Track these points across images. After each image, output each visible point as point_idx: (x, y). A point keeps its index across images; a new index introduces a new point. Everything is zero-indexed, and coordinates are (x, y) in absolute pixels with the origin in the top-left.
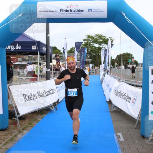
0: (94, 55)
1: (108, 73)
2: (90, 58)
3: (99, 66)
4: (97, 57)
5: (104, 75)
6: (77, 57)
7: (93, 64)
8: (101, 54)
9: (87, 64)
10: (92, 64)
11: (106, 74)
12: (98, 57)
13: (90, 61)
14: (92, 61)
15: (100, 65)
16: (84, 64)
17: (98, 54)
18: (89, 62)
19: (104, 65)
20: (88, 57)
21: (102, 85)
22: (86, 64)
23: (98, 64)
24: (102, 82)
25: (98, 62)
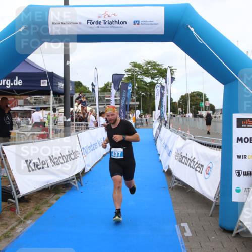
0: (143, 96)
1: (165, 125)
2: (137, 101)
3: (152, 114)
4: (148, 98)
5: (160, 128)
6: (114, 99)
7: (142, 111)
8: (154, 94)
9: (132, 110)
10: (140, 110)
11: (163, 127)
12: (150, 99)
13: (137, 105)
14: (139, 106)
15: (154, 112)
16: (127, 110)
17: (150, 94)
18: (135, 107)
19: (160, 111)
20: (134, 98)
21: (156, 144)
22: (130, 109)
23: (150, 110)
24: (155, 140)
25: (149, 106)
